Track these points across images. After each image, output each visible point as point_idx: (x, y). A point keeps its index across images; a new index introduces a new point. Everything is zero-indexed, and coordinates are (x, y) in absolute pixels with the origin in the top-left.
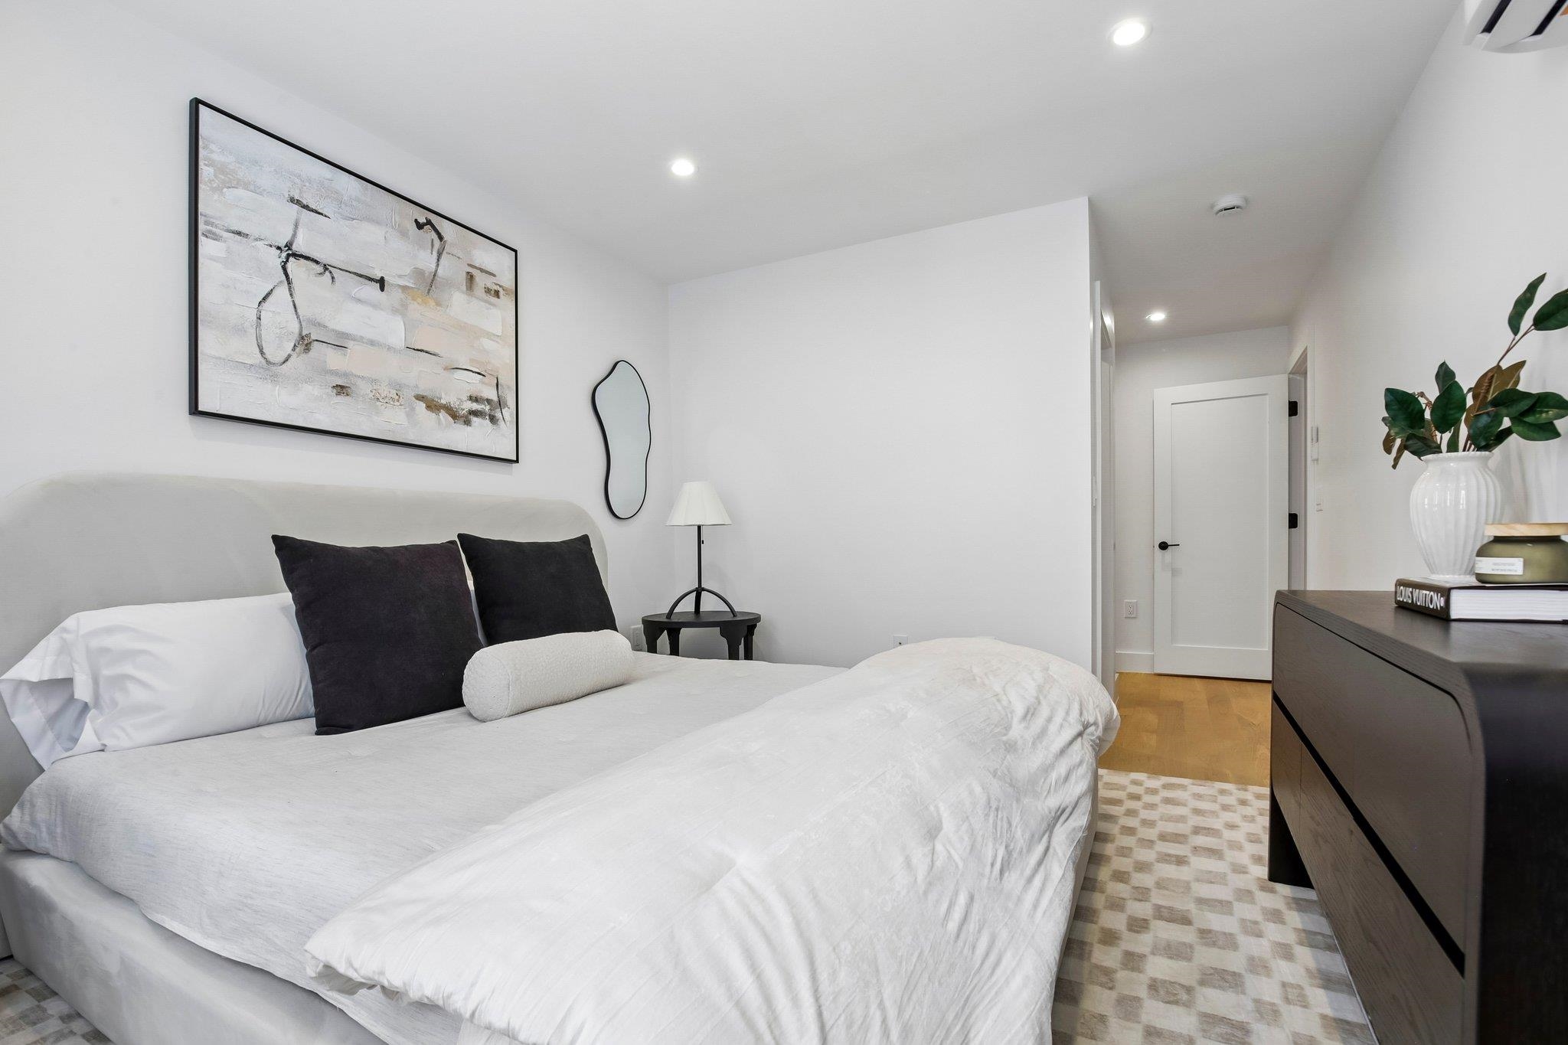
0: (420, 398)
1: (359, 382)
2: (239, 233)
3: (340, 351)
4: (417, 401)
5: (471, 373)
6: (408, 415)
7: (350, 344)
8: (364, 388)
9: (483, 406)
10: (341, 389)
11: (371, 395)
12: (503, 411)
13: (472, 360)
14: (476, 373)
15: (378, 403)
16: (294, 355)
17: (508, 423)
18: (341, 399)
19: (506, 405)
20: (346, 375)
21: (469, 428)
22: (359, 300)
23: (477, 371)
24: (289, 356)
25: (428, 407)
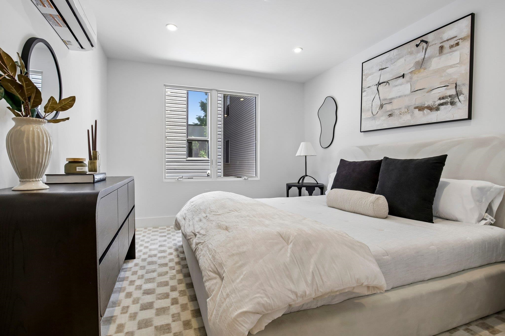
0: (415, 108)
1: (396, 111)
2: (369, 87)
3: (390, 104)
4: (415, 109)
5: (441, 88)
6: (411, 116)
7: (393, 101)
8: (397, 112)
9: (447, 100)
10: (390, 115)
11: (399, 114)
12: (460, 97)
13: (441, 83)
14: (443, 87)
15: (401, 115)
16: (379, 111)
17: (462, 102)
18: (391, 118)
19: (462, 93)
20: (392, 110)
21: (438, 112)
22: (396, 86)
23: (445, 85)
24: (378, 111)
25: (419, 110)
